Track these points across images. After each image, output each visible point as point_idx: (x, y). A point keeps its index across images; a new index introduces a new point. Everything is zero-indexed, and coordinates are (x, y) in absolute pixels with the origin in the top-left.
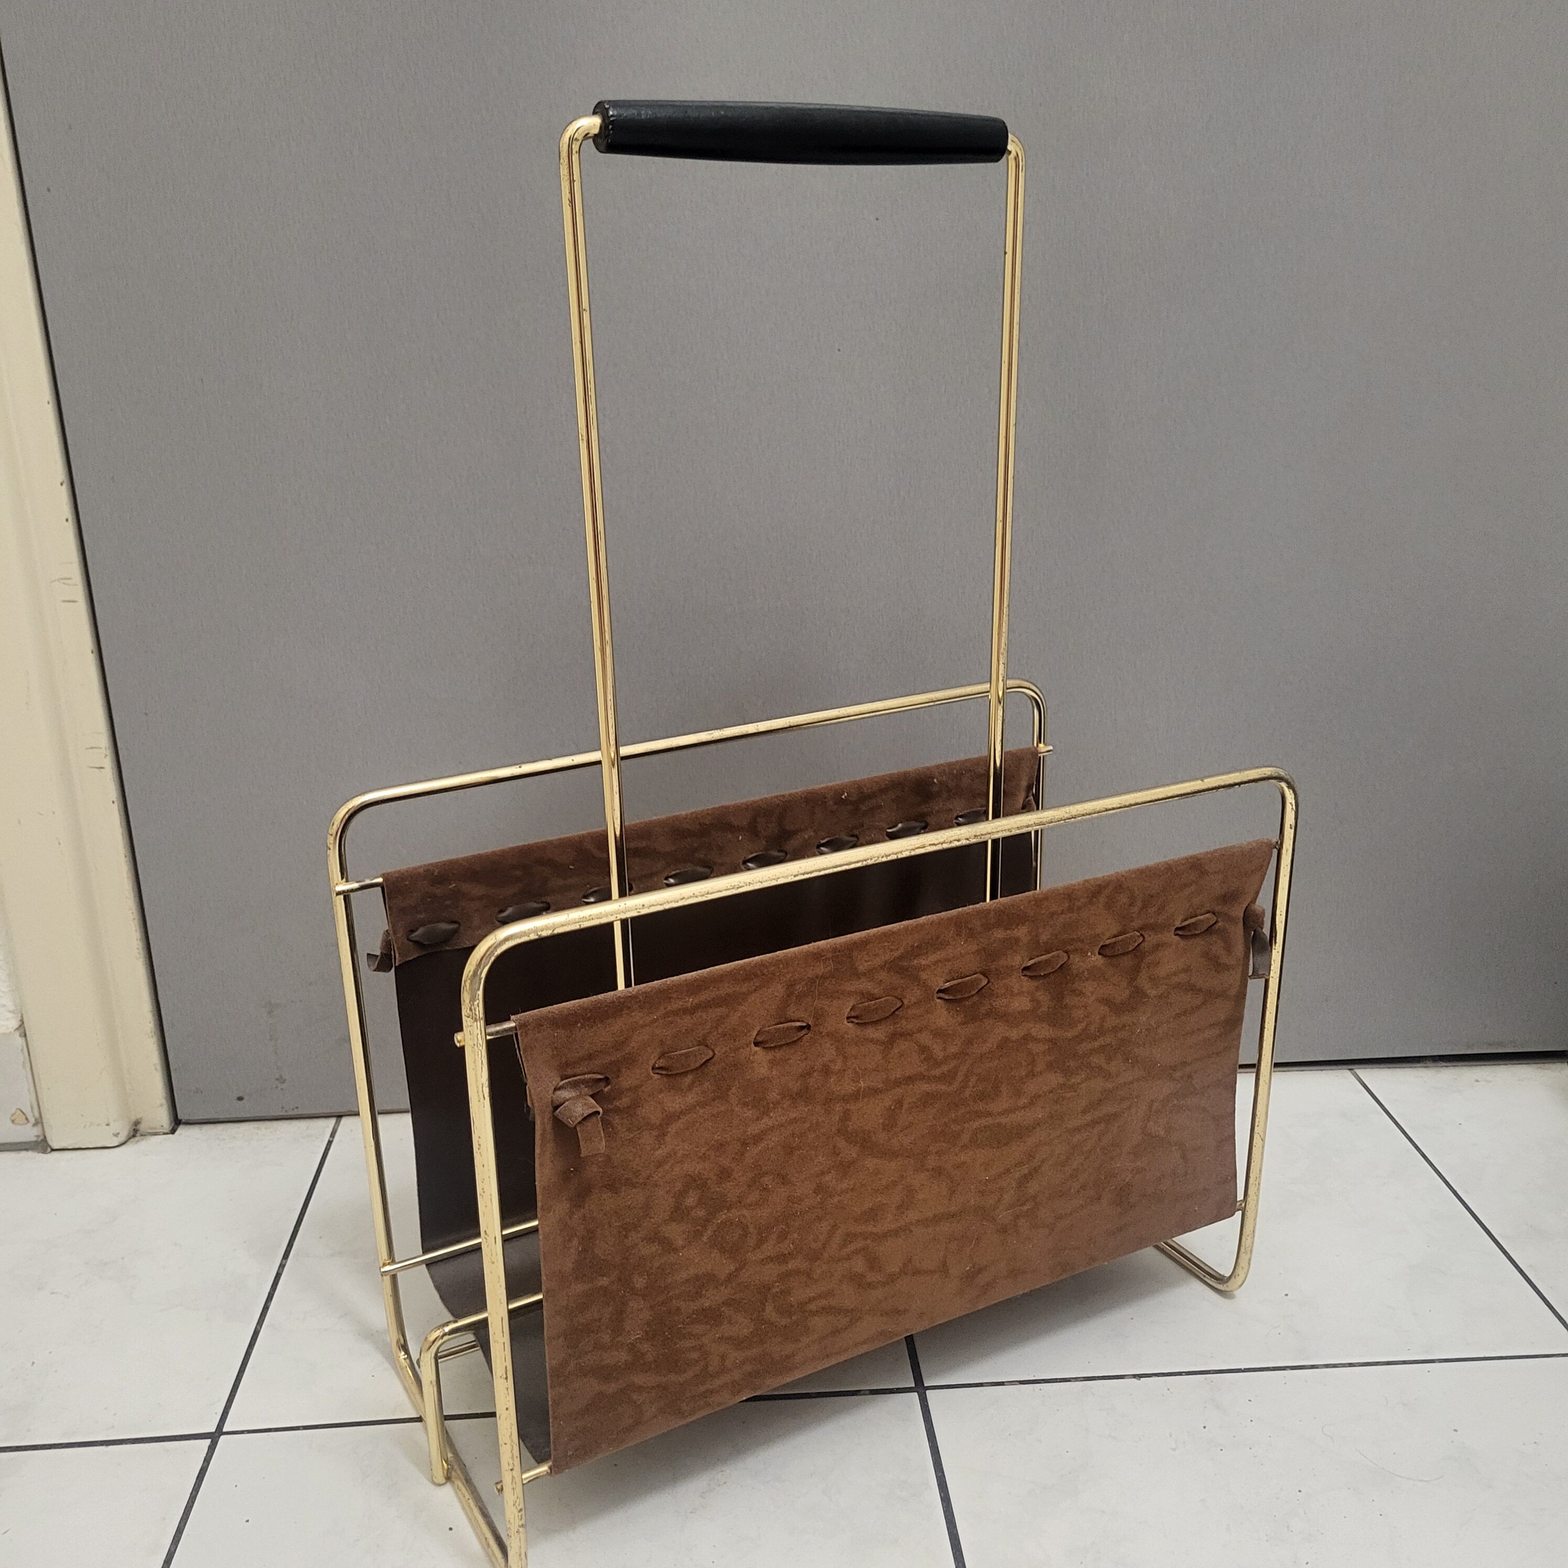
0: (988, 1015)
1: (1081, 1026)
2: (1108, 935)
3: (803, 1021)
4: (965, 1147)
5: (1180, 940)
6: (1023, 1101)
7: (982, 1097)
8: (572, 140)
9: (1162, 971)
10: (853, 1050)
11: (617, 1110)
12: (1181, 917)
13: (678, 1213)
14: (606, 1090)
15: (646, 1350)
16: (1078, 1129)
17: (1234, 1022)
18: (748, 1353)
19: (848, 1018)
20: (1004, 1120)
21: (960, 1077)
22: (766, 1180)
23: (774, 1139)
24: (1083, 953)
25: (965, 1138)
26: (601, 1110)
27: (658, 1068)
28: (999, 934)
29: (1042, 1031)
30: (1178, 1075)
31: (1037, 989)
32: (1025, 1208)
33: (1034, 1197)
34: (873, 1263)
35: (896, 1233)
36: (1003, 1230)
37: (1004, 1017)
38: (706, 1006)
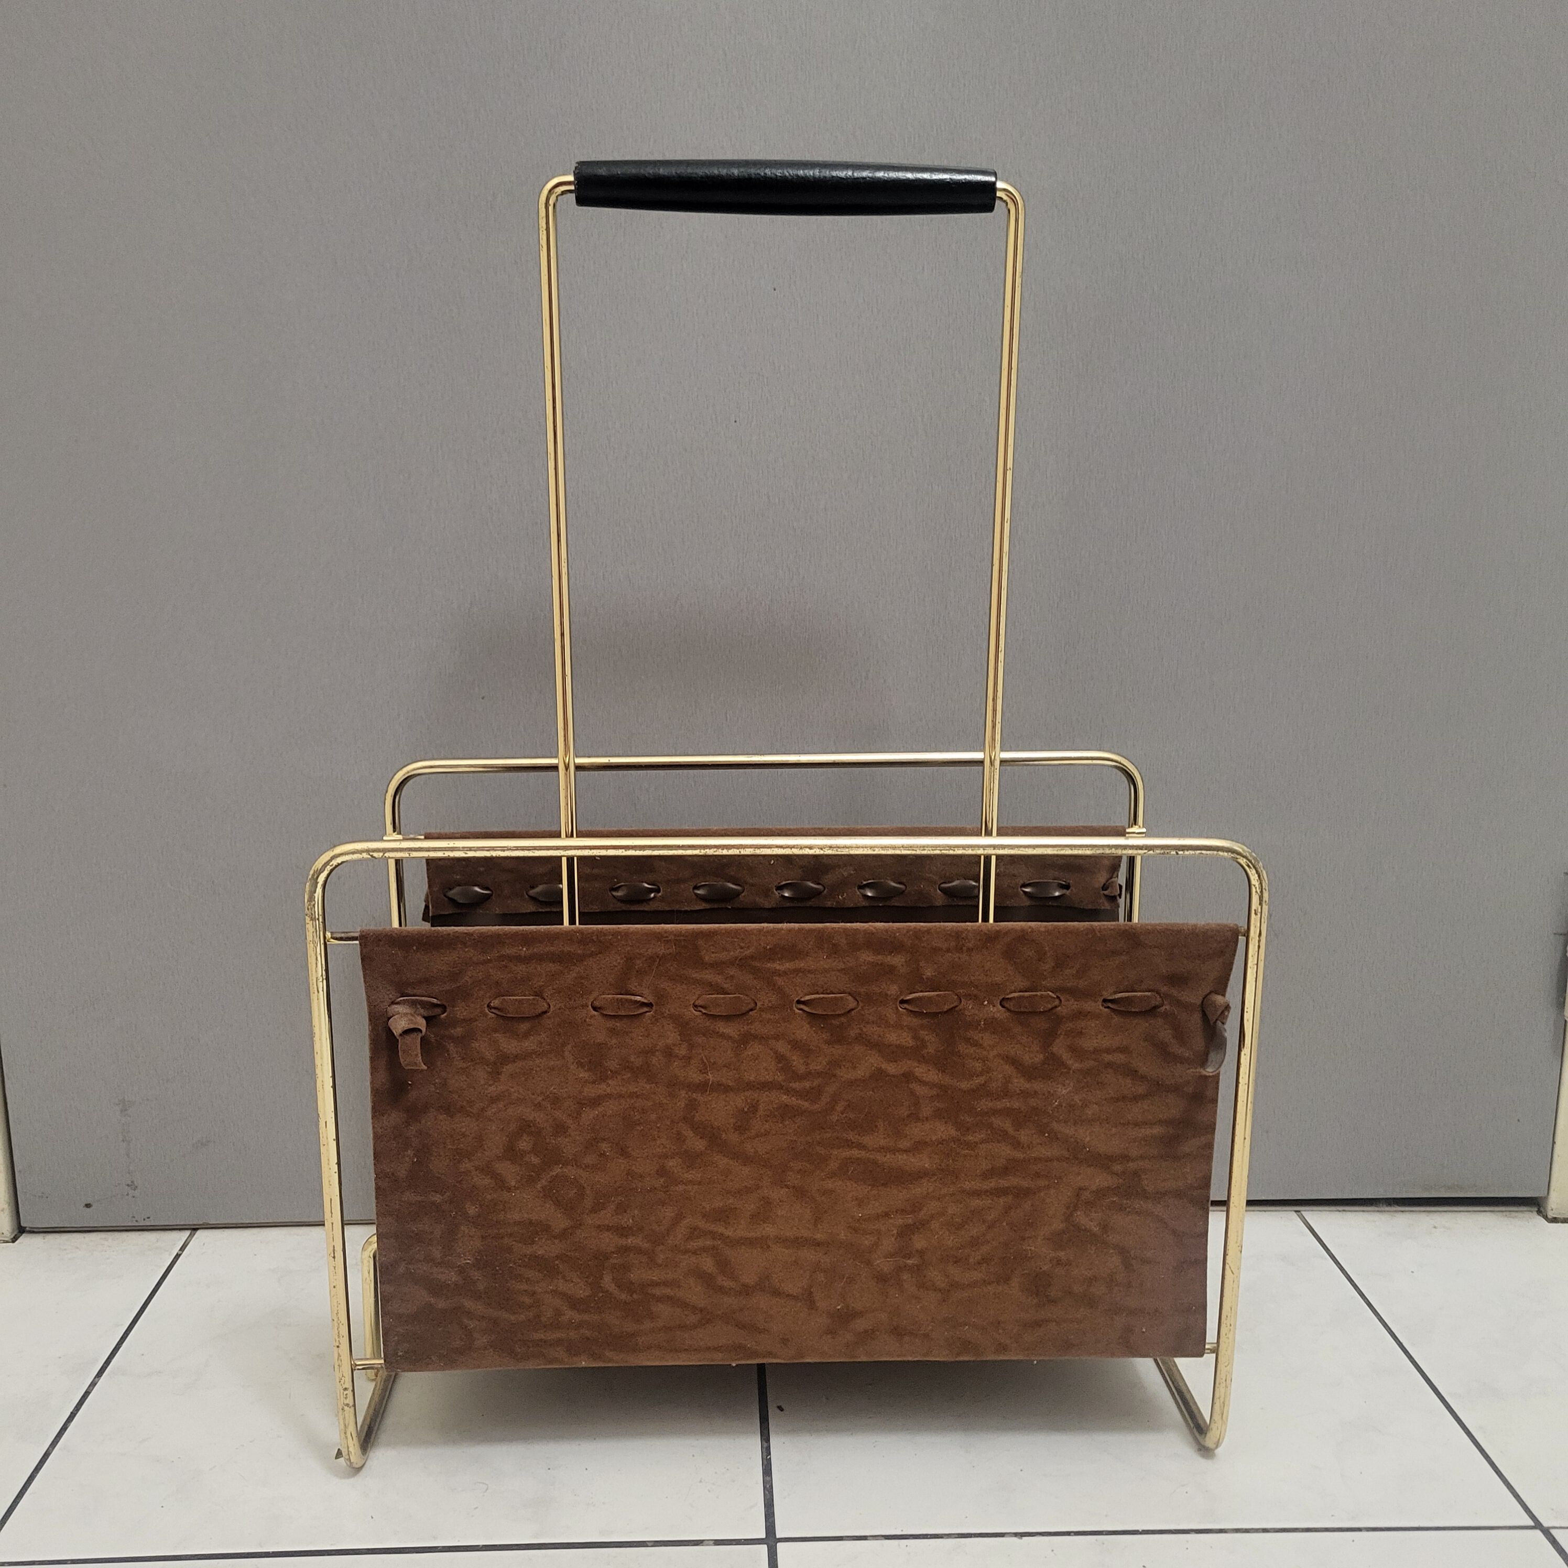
0: (857, 1040)
1: (979, 1080)
2: (1011, 987)
3: (645, 998)
4: (833, 1175)
5: (1114, 1016)
6: (905, 1144)
7: (853, 1125)
9: (1087, 1044)
10: (700, 1040)
11: (452, 1038)
12: (1111, 990)
13: (511, 1153)
14: (443, 1016)
15: (477, 1277)
16: (977, 1194)
18: (586, 1317)
19: (692, 1005)
20: (882, 1158)
21: (825, 1098)
22: (604, 1146)
23: (611, 1107)
24: (978, 1000)
25: (833, 1165)
26: (424, 1030)
27: (495, 1008)
28: (869, 957)
29: (928, 1073)
30: (1117, 1168)
31: (921, 1026)
32: (910, 1262)
33: (922, 1252)
34: (724, 1266)
35: (751, 1242)
36: (882, 1279)
37: (880, 1048)
38: (540, 958)
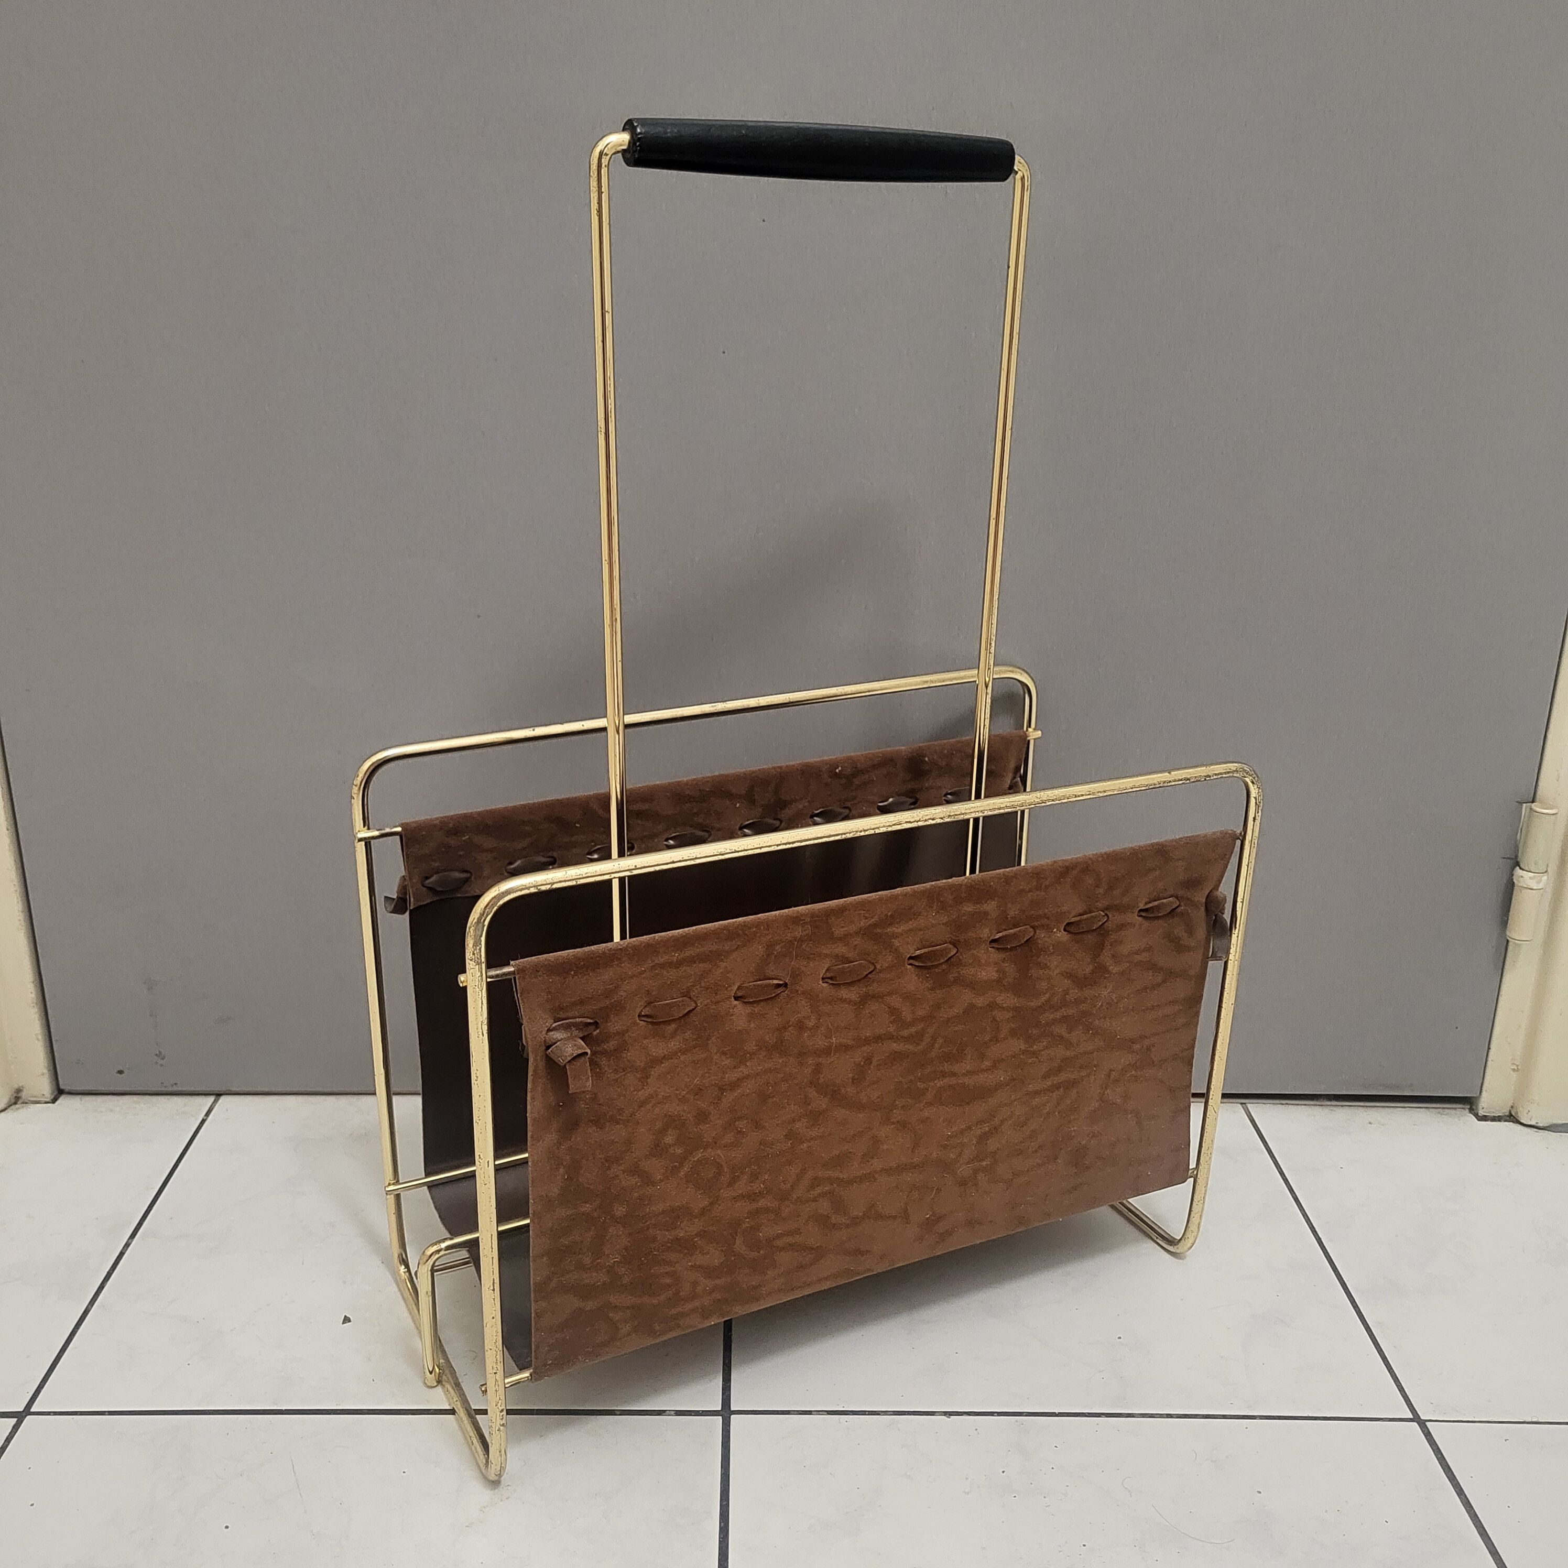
0: (956, 981)
1: (1044, 998)
2: (1073, 913)
3: (780, 980)
4: (930, 1104)
5: (1144, 922)
6: (987, 1063)
7: (947, 1058)
8: (601, 153)
9: (1124, 949)
10: (826, 1008)
11: (604, 1053)
12: (1145, 900)
13: (658, 1150)
14: (595, 1033)
15: (623, 1273)
16: (1037, 1093)
17: (1195, 1000)
18: (718, 1282)
19: (823, 979)
20: (966, 1080)
21: (927, 1038)
22: (741, 1124)
23: (749, 1087)
24: (1048, 928)
25: (929, 1096)
26: (589, 1051)
27: (644, 1016)
28: (969, 908)
29: (1007, 999)
30: (1136, 1047)
31: (1004, 960)
32: (984, 1163)
33: (994, 1153)
34: (839, 1206)
35: (861, 1179)
36: (963, 1183)
37: (972, 985)
38: (691, 961)
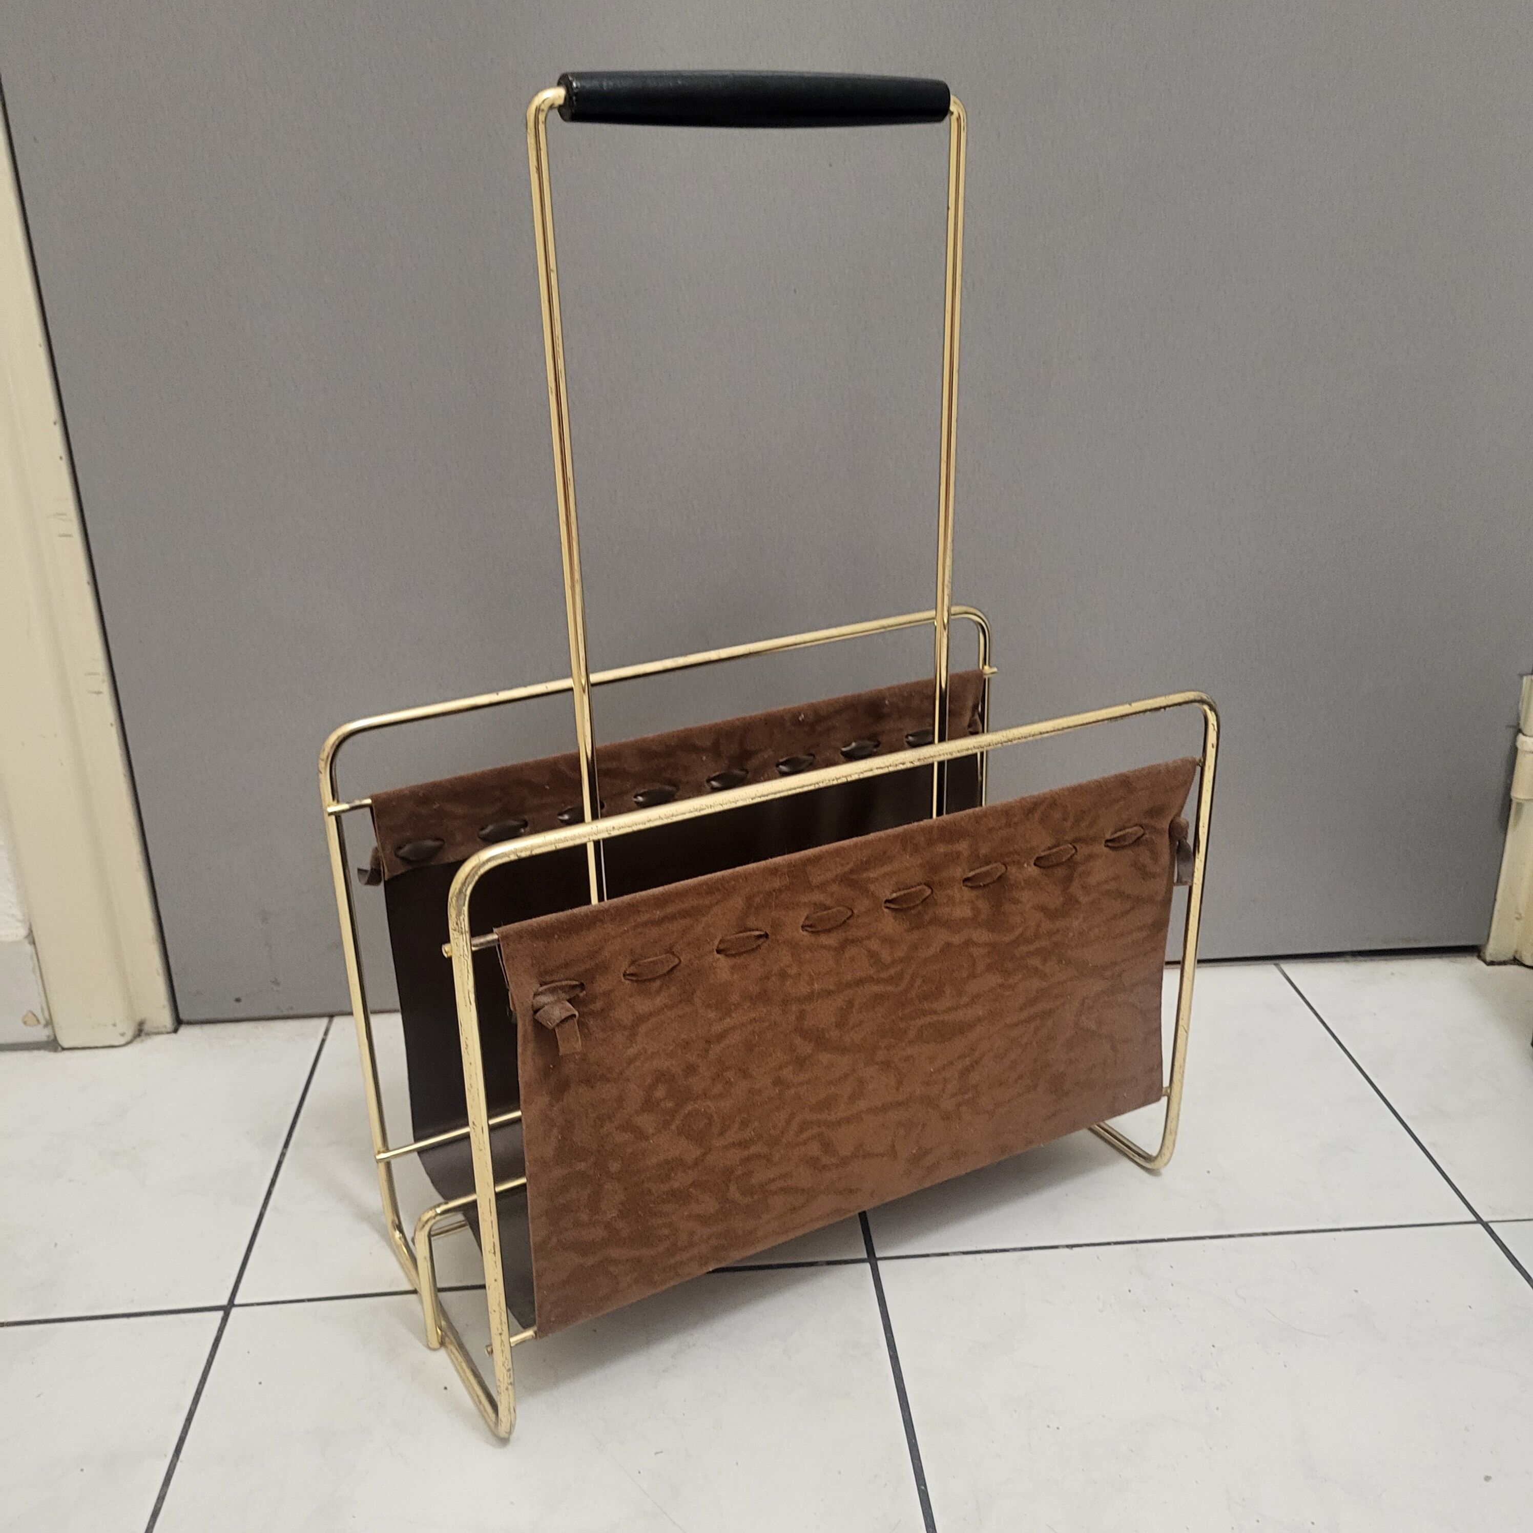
0: (931, 922)
1: (1018, 931)
2: (1043, 847)
3: (761, 930)
4: (911, 1042)
5: (1111, 852)
6: (965, 999)
7: (926, 997)
8: (538, 110)
9: (1093, 880)
10: (808, 955)
11: (592, 1013)
12: (1111, 830)
13: (649, 1104)
14: (581, 994)
15: (621, 1227)
16: (1015, 1025)
17: (1160, 925)
18: (714, 1229)
19: (802, 927)
20: (946, 1017)
21: (907, 977)
22: (729, 1075)
23: (735, 1038)
24: (1019, 864)
25: (912, 1034)
26: (577, 1013)
27: (629, 975)
28: (941, 849)
29: (982, 936)
30: (1108, 973)
31: (977, 897)
32: (966, 1097)
33: (975, 1087)
34: (827, 1147)
35: (848, 1120)
36: (947, 1117)
37: (948, 924)
38: (672, 918)
